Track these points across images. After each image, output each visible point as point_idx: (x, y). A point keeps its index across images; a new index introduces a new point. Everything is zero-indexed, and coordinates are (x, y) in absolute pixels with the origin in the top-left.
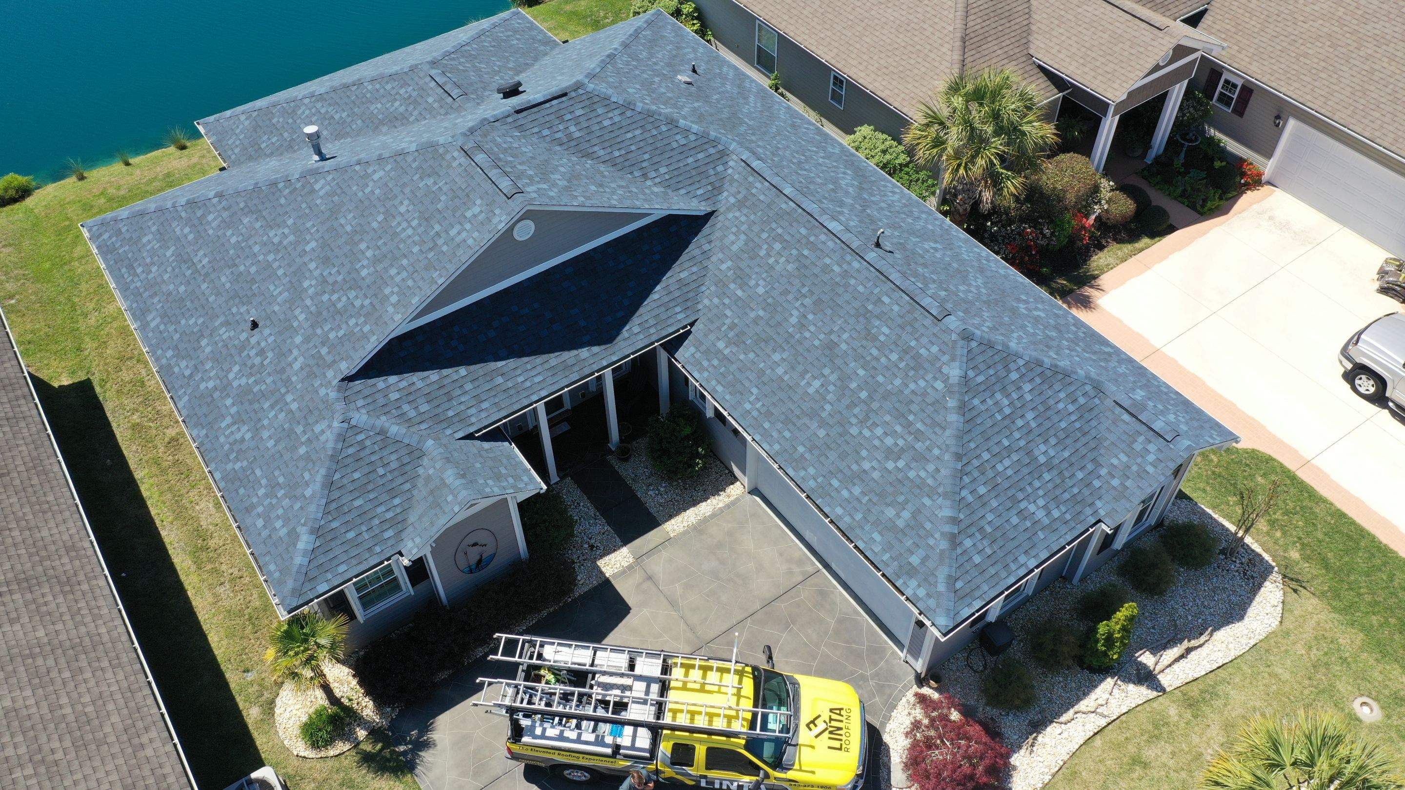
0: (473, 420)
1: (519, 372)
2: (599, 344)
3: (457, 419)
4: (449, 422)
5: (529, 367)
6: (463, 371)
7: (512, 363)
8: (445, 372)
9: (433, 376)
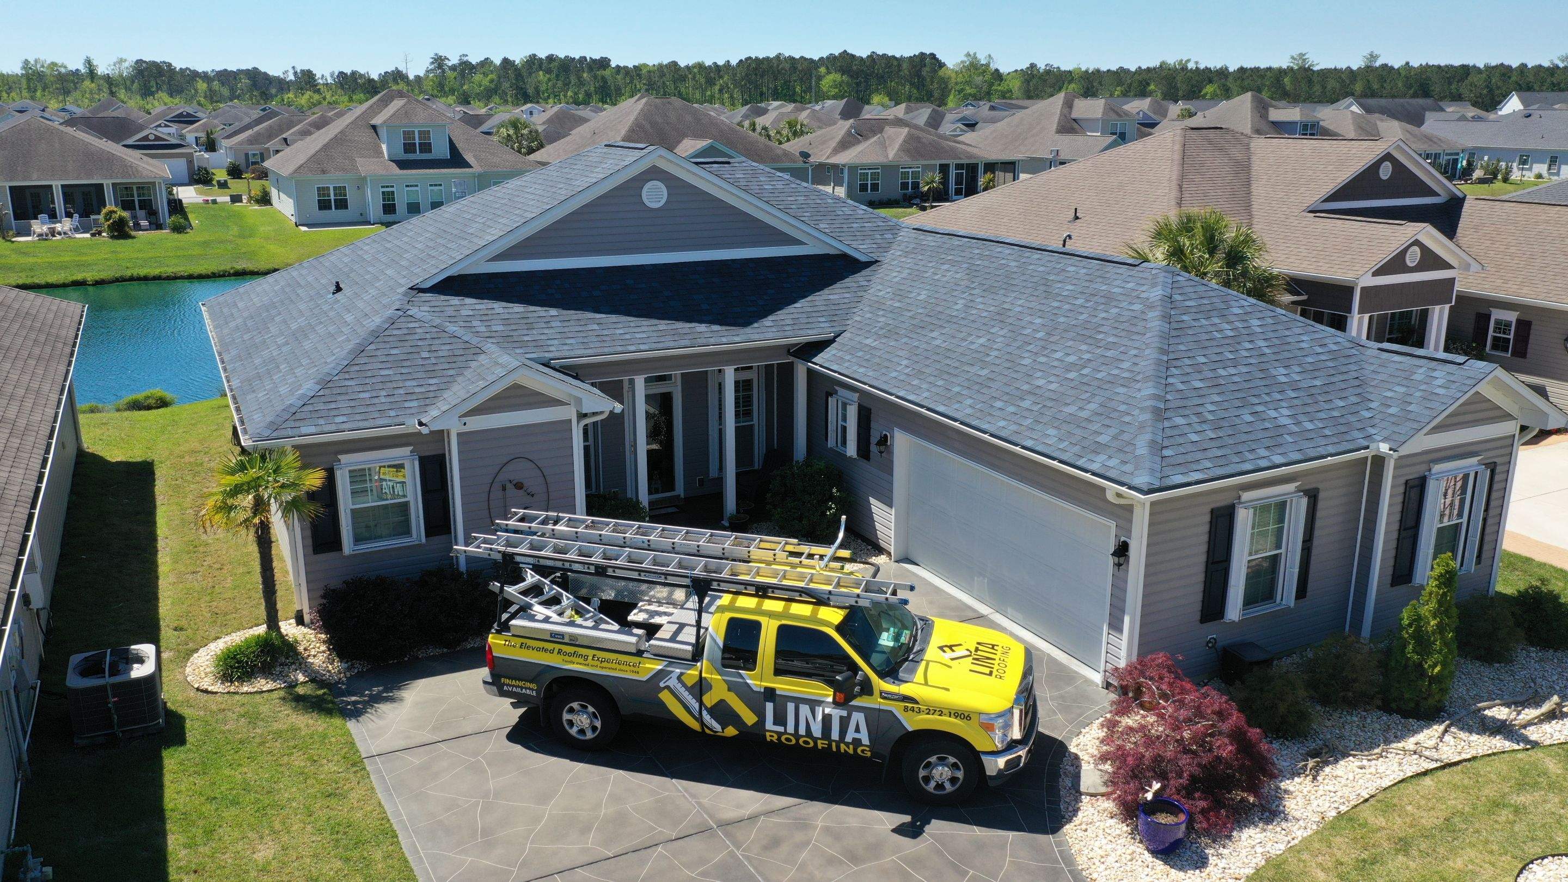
0: (552, 349)
1: (620, 326)
2: (721, 325)
3: (534, 344)
4: (522, 344)
5: (632, 324)
6: (553, 312)
7: (613, 318)
8: (532, 308)
9: (518, 308)
